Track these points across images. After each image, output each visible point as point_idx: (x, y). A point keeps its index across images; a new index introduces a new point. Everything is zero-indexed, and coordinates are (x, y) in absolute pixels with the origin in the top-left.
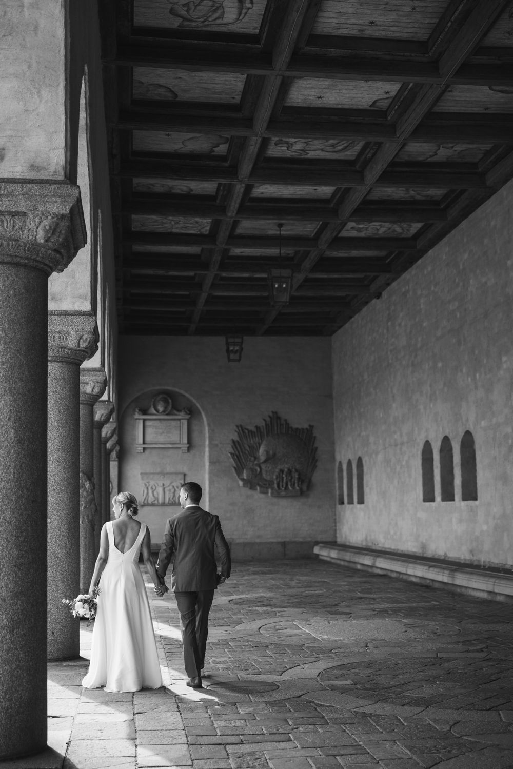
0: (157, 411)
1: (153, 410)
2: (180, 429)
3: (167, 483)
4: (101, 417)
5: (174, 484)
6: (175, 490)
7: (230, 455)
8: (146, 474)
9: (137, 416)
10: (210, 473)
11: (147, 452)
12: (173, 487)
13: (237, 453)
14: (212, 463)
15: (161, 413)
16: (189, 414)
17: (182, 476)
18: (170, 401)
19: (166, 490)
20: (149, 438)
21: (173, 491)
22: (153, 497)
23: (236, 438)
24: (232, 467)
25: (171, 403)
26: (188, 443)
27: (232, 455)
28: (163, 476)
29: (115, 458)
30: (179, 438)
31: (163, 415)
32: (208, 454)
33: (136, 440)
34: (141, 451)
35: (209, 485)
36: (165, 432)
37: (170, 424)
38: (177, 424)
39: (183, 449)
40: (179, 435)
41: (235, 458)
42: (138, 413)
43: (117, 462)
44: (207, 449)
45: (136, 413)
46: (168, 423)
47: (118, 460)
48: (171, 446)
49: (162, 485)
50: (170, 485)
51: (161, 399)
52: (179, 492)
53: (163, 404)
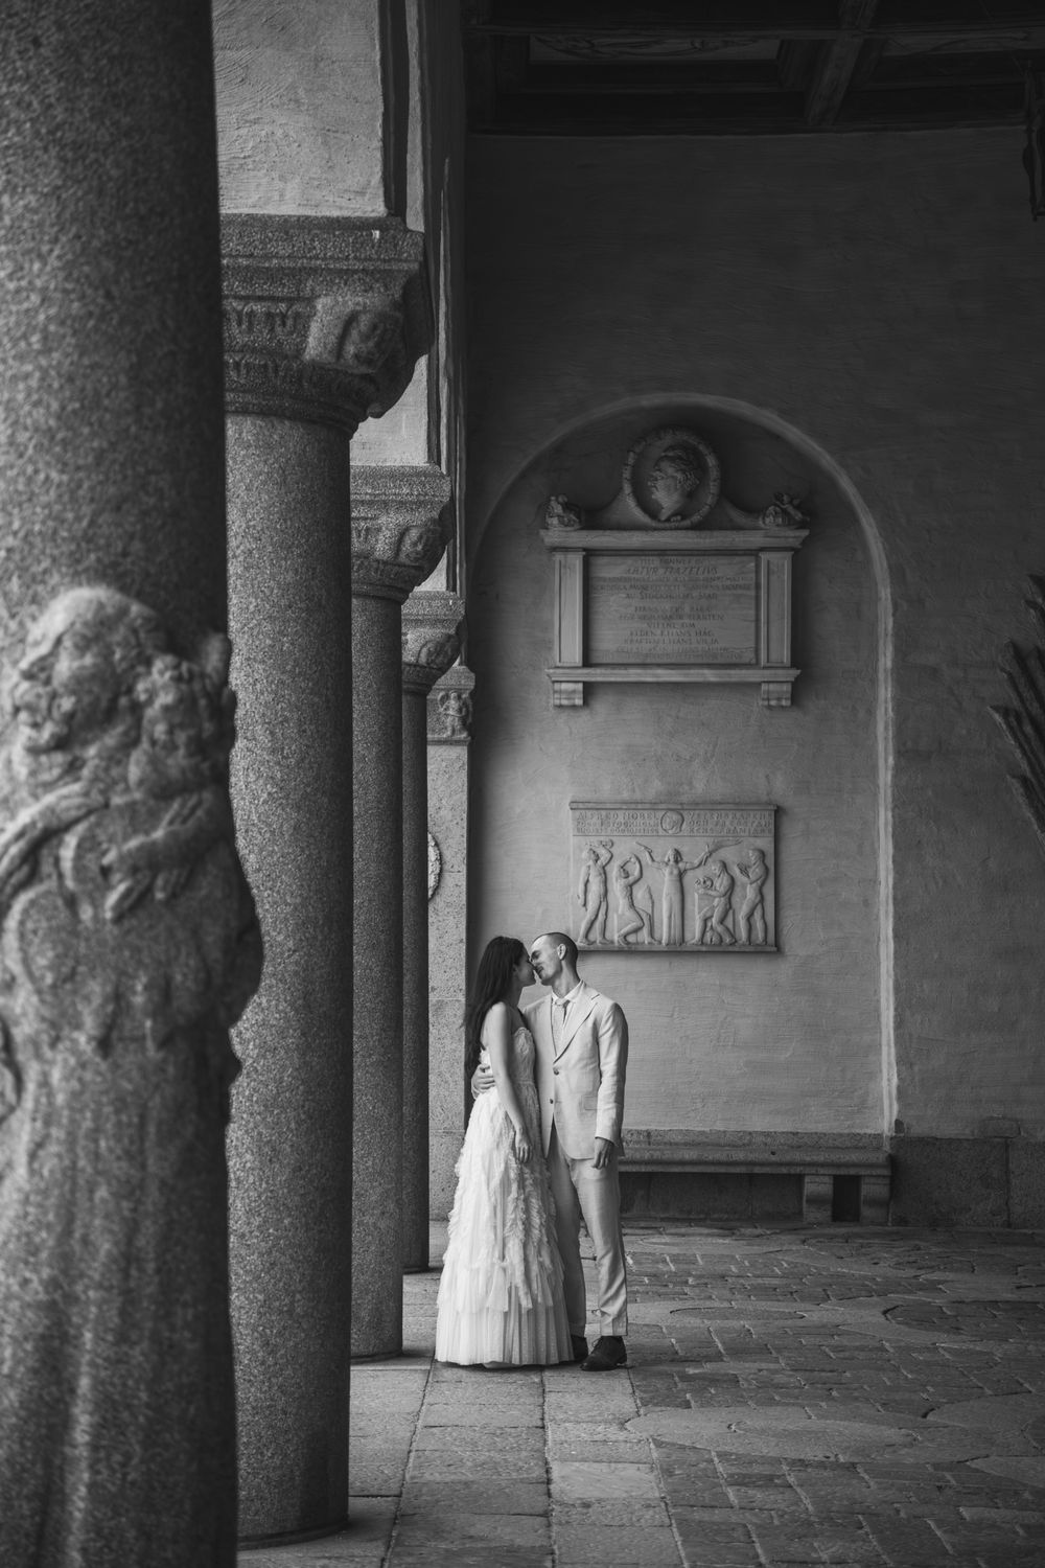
0: (651, 510)
2: (757, 598)
3: (694, 850)
5: (729, 854)
6: (733, 881)
7: (998, 718)
8: (596, 806)
9: (556, 533)
10: (898, 805)
11: (602, 706)
12: (725, 866)
13: (1036, 708)
14: (908, 754)
15: (668, 520)
16: (802, 525)
17: (768, 819)
18: (711, 461)
19: (689, 878)
20: (608, 641)
21: (721, 884)
22: (629, 914)
23: (1030, 635)
24: (1008, 777)
25: (714, 473)
26: (794, 664)
27: (1012, 719)
28: (675, 817)
29: (453, 731)
30: (753, 637)
31: (677, 529)
32: (891, 713)
33: (550, 649)
34: (574, 699)
35: (894, 862)
36: (687, 609)
37: (711, 575)
38: (743, 573)
39: (768, 692)
40: (753, 625)
41: (1023, 733)
42: (561, 522)
43: (466, 748)
44: (886, 689)
45: (549, 521)
46: (701, 569)
47: (469, 738)
48: (712, 679)
49: (672, 859)
50: (710, 860)
51: (671, 454)
52: (751, 893)
53: (679, 476)
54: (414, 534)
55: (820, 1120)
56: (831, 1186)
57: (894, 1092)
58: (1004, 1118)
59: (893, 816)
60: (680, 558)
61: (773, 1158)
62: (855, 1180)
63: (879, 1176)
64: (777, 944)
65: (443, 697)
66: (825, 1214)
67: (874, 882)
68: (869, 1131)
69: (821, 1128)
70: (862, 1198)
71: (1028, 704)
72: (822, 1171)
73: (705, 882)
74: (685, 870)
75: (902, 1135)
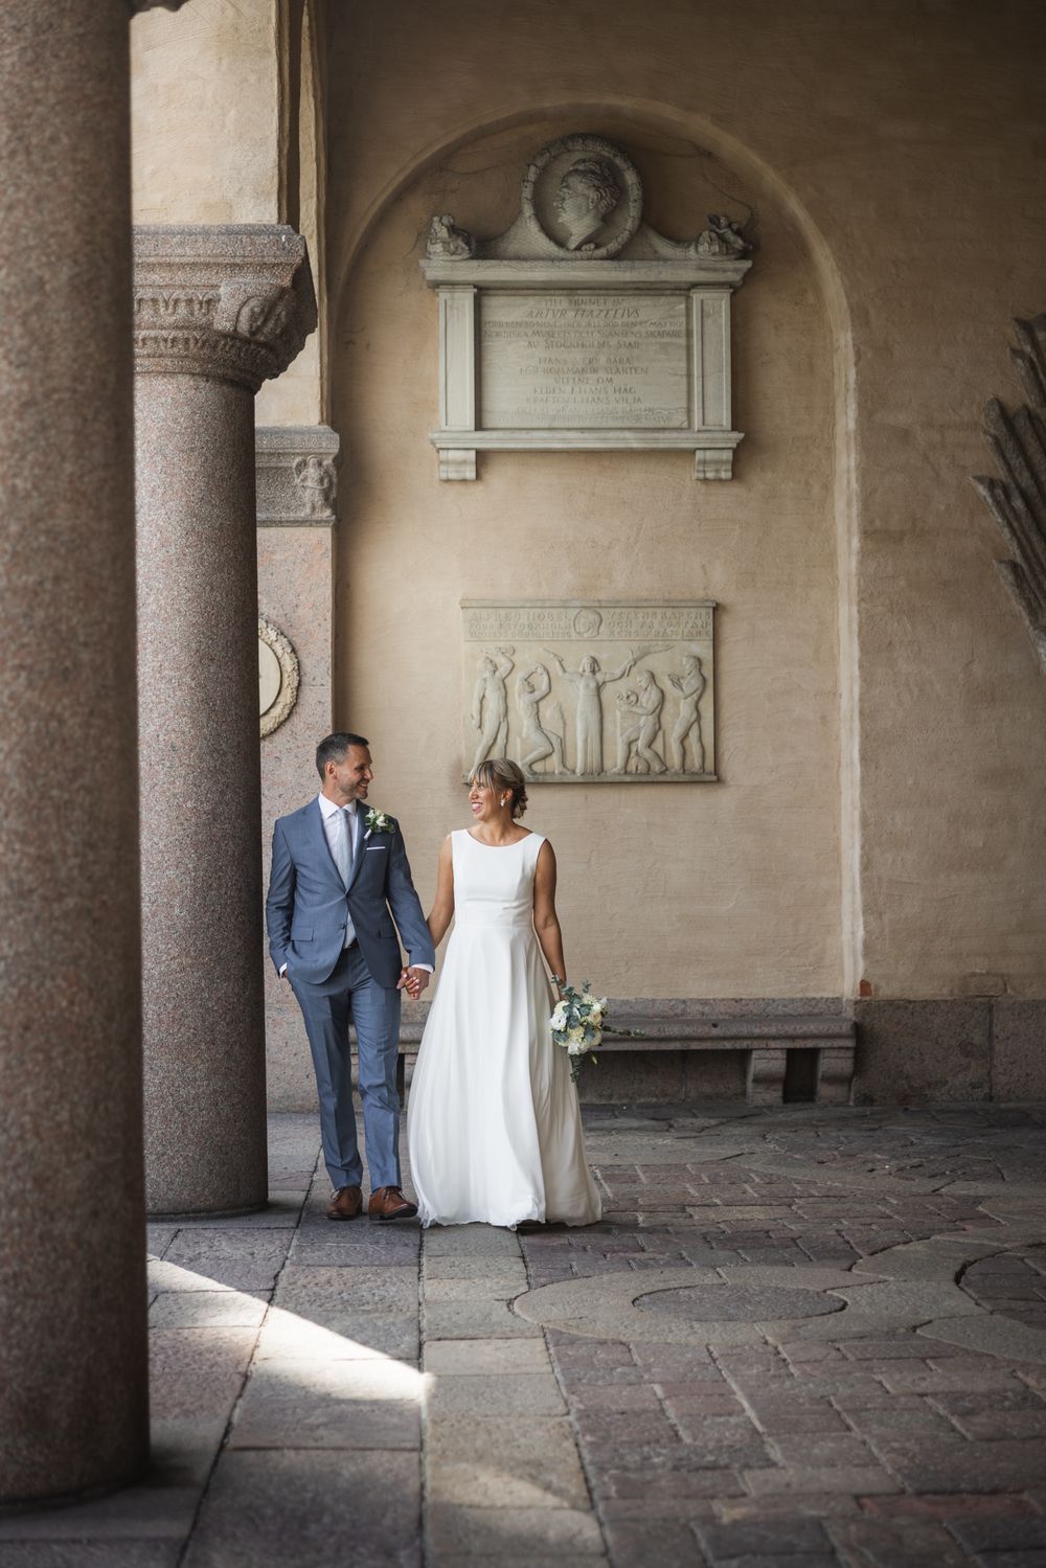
0: (557, 236)
1: (529, 234)
2: (689, 348)
3: (616, 657)
6: (662, 692)
7: (982, 490)
8: (494, 602)
9: (441, 262)
10: (865, 597)
11: (500, 477)
12: (652, 676)
13: (1025, 480)
14: (876, 535)
15: (578, 248)
16: (743, 255)
17: (706, 616)
18: (630, 178)
19: (606, 694)
20: (505, 401)
21: (649, 699)
22: (536, 737)
23: (1017, 392)
24: (994, 561)
25: (635, 192)
26: (734, 428)
27: (999, 491)
28: (592, 617)
29: (313, 509)
30: (685, 396)
31: (589, 259)
32: (855, 486)
33: (435, 410)
34: (465, 472)
35: (860, 667)
36: (603, 360)
37: (631, 319)
38: (671, 316)
39: (704, 462)
40: (684, 380)
41: (1012, 508)
42: (446, 250)
43: (329, 530)
44: (849, 456)
45: (431, 248)
46: (620, 312)
47: (334, 517)
48: (636, 445)
49: (588, 669)
50: (634, 670)
51: (581, 167)
52: (685, 710)
53: (593, 194)
55: (770, 984)
56: (784, 1062)
57: (860, 946)
58: (988, 973)
59: (859, 612)
60: (593, 299)
61: (715, 1032)
62: (814, 1053)
63: (840, 1048)
64: (716, 772)
65: (299, 465)
66: (774, 1095)
67: (834, 694)
68: (826, 995)
69: (769, 992)
70: (820, 1074)
71: (1016, 474)
72: (773, 1044)
73: (628, 697)
74: (604, 683)
75: (868, 998)
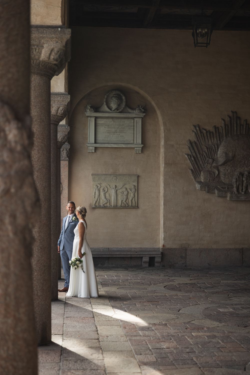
0: (110, 108)
1: (105, 108)
2: (134, 129)
3: (120, 185)
4: (50, 54)
5: (127, 186)
6: (128, 192)
7: (186, 156)
8: (98, 175)
9: (88, 113)
10: (165, 175)
11: (99, 152)
12: (126, 189)
13: (194, 154)
14: (167, 164)
15: (114, 111)
16: (144, 112)
17: (136, 178)
18: (124, 98)
19: (118, 192)
20: (100, 137)
21: (126, 193)
22: (105, 200)
23: (193, 138)
24: (188, 169)
25: (124, 100)
26: (142, 144)
27: (189, 156)
28: (115, 178)
29: (65, 158)
30: (133, 137)
31: (116, 113)
32: (163, 155)
33: (87, 139)
34: (92, 151)
35: (164, 188)
36: (118, 131)
37: (123, 123)
38: (131, 123)
39: (136, 150)
40: (133, 134)
41: (192, 160)
42: (90, 111)
43: (68, 162)
44: (162, 149)
45: (87, 110)
46: (121, 122)
47: (69, 159)
48: (124, 146)
49: (114, 187)
50: (123, 187)
51: (115, 96)
52: (132, 195)
53: (117, 101)
54: (61, 108)
55: (147, 245)
56: (149, 259)
57: (163, 238)
58: (186, 244)
59: (164, 178)
60: (117, 119)
61: (136, 254)
62: (154, 258)
63: (159, 257)
64: (138, 206)
65: (62, 150)
66: (147, 265)
67: (159, 192)
68: (157, 247)
69: (146, 247)
70: (155, 261)
71: (193, 153)
72: (147, 256)
73: (122, 192)
74: (117, 190)
75: (164, 248)
